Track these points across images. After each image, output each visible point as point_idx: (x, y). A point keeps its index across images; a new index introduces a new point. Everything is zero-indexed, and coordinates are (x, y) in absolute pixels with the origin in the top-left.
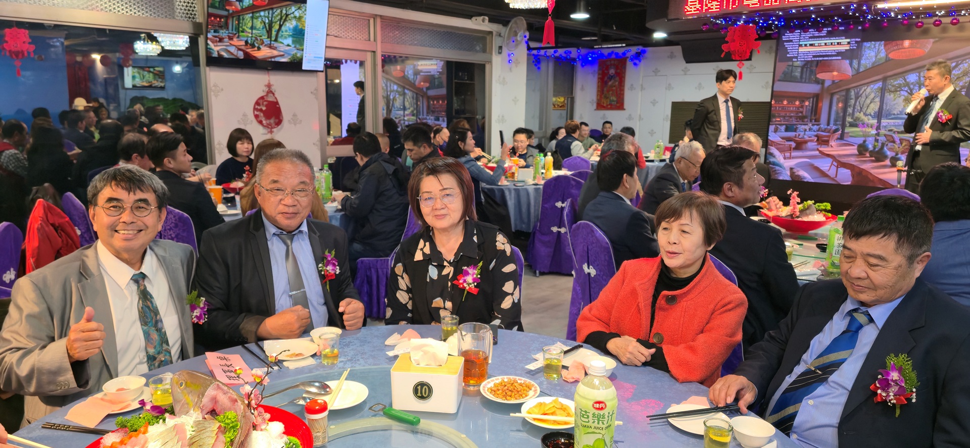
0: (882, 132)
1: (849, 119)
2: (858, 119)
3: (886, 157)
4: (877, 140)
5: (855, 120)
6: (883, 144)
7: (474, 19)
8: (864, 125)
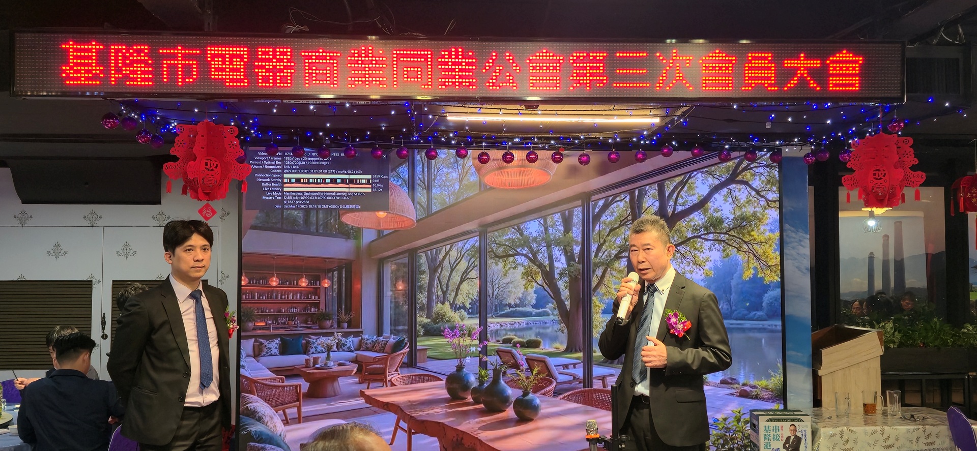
0: (492, 344)
1: (422, 319)
2: (440, 317)
3: (505, 400)
4: (483, 365)
5: (435, 321)
6: (497, 372)
8: (456, 332)
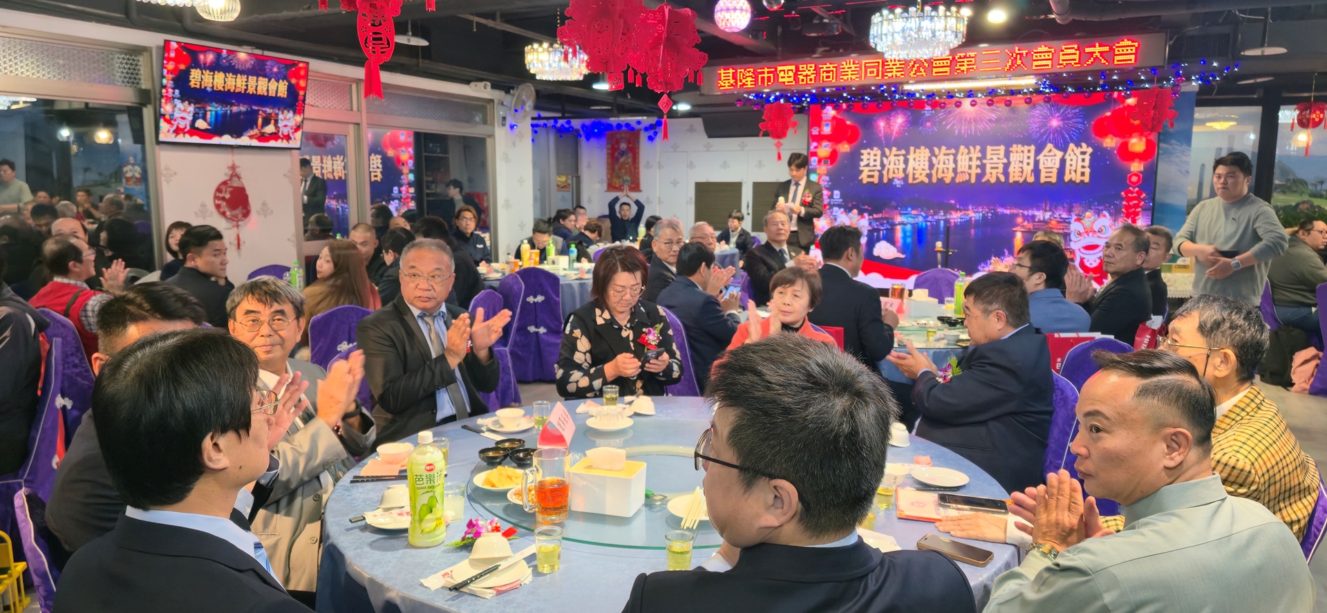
7: (473, 84)
